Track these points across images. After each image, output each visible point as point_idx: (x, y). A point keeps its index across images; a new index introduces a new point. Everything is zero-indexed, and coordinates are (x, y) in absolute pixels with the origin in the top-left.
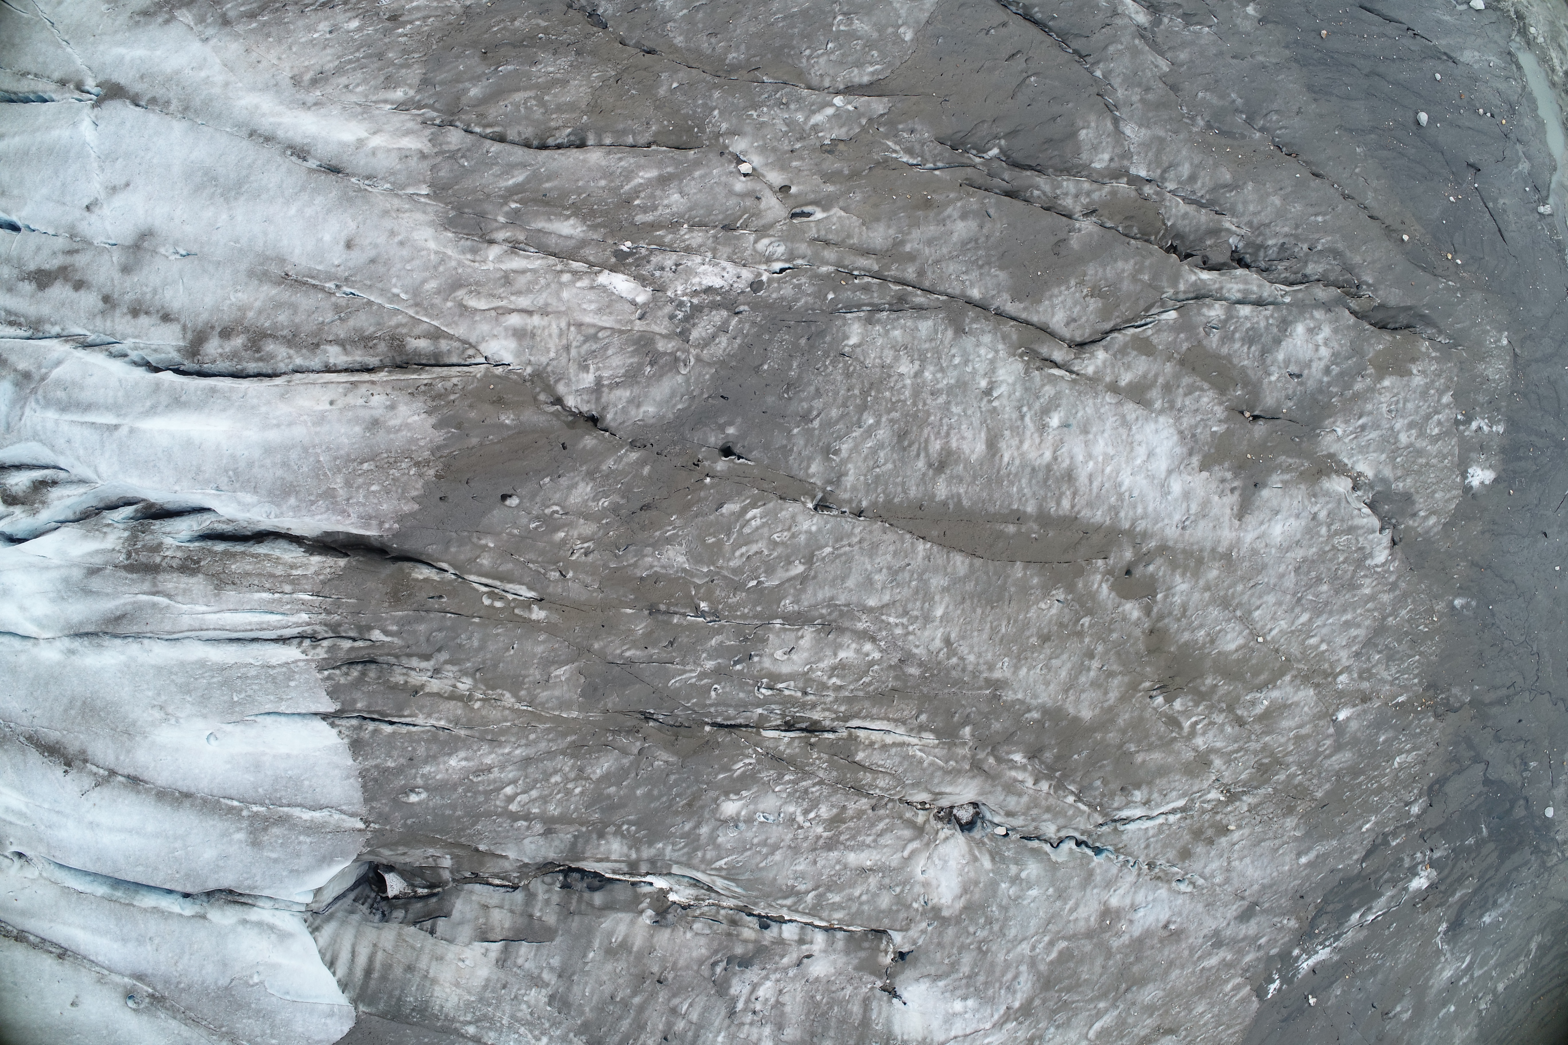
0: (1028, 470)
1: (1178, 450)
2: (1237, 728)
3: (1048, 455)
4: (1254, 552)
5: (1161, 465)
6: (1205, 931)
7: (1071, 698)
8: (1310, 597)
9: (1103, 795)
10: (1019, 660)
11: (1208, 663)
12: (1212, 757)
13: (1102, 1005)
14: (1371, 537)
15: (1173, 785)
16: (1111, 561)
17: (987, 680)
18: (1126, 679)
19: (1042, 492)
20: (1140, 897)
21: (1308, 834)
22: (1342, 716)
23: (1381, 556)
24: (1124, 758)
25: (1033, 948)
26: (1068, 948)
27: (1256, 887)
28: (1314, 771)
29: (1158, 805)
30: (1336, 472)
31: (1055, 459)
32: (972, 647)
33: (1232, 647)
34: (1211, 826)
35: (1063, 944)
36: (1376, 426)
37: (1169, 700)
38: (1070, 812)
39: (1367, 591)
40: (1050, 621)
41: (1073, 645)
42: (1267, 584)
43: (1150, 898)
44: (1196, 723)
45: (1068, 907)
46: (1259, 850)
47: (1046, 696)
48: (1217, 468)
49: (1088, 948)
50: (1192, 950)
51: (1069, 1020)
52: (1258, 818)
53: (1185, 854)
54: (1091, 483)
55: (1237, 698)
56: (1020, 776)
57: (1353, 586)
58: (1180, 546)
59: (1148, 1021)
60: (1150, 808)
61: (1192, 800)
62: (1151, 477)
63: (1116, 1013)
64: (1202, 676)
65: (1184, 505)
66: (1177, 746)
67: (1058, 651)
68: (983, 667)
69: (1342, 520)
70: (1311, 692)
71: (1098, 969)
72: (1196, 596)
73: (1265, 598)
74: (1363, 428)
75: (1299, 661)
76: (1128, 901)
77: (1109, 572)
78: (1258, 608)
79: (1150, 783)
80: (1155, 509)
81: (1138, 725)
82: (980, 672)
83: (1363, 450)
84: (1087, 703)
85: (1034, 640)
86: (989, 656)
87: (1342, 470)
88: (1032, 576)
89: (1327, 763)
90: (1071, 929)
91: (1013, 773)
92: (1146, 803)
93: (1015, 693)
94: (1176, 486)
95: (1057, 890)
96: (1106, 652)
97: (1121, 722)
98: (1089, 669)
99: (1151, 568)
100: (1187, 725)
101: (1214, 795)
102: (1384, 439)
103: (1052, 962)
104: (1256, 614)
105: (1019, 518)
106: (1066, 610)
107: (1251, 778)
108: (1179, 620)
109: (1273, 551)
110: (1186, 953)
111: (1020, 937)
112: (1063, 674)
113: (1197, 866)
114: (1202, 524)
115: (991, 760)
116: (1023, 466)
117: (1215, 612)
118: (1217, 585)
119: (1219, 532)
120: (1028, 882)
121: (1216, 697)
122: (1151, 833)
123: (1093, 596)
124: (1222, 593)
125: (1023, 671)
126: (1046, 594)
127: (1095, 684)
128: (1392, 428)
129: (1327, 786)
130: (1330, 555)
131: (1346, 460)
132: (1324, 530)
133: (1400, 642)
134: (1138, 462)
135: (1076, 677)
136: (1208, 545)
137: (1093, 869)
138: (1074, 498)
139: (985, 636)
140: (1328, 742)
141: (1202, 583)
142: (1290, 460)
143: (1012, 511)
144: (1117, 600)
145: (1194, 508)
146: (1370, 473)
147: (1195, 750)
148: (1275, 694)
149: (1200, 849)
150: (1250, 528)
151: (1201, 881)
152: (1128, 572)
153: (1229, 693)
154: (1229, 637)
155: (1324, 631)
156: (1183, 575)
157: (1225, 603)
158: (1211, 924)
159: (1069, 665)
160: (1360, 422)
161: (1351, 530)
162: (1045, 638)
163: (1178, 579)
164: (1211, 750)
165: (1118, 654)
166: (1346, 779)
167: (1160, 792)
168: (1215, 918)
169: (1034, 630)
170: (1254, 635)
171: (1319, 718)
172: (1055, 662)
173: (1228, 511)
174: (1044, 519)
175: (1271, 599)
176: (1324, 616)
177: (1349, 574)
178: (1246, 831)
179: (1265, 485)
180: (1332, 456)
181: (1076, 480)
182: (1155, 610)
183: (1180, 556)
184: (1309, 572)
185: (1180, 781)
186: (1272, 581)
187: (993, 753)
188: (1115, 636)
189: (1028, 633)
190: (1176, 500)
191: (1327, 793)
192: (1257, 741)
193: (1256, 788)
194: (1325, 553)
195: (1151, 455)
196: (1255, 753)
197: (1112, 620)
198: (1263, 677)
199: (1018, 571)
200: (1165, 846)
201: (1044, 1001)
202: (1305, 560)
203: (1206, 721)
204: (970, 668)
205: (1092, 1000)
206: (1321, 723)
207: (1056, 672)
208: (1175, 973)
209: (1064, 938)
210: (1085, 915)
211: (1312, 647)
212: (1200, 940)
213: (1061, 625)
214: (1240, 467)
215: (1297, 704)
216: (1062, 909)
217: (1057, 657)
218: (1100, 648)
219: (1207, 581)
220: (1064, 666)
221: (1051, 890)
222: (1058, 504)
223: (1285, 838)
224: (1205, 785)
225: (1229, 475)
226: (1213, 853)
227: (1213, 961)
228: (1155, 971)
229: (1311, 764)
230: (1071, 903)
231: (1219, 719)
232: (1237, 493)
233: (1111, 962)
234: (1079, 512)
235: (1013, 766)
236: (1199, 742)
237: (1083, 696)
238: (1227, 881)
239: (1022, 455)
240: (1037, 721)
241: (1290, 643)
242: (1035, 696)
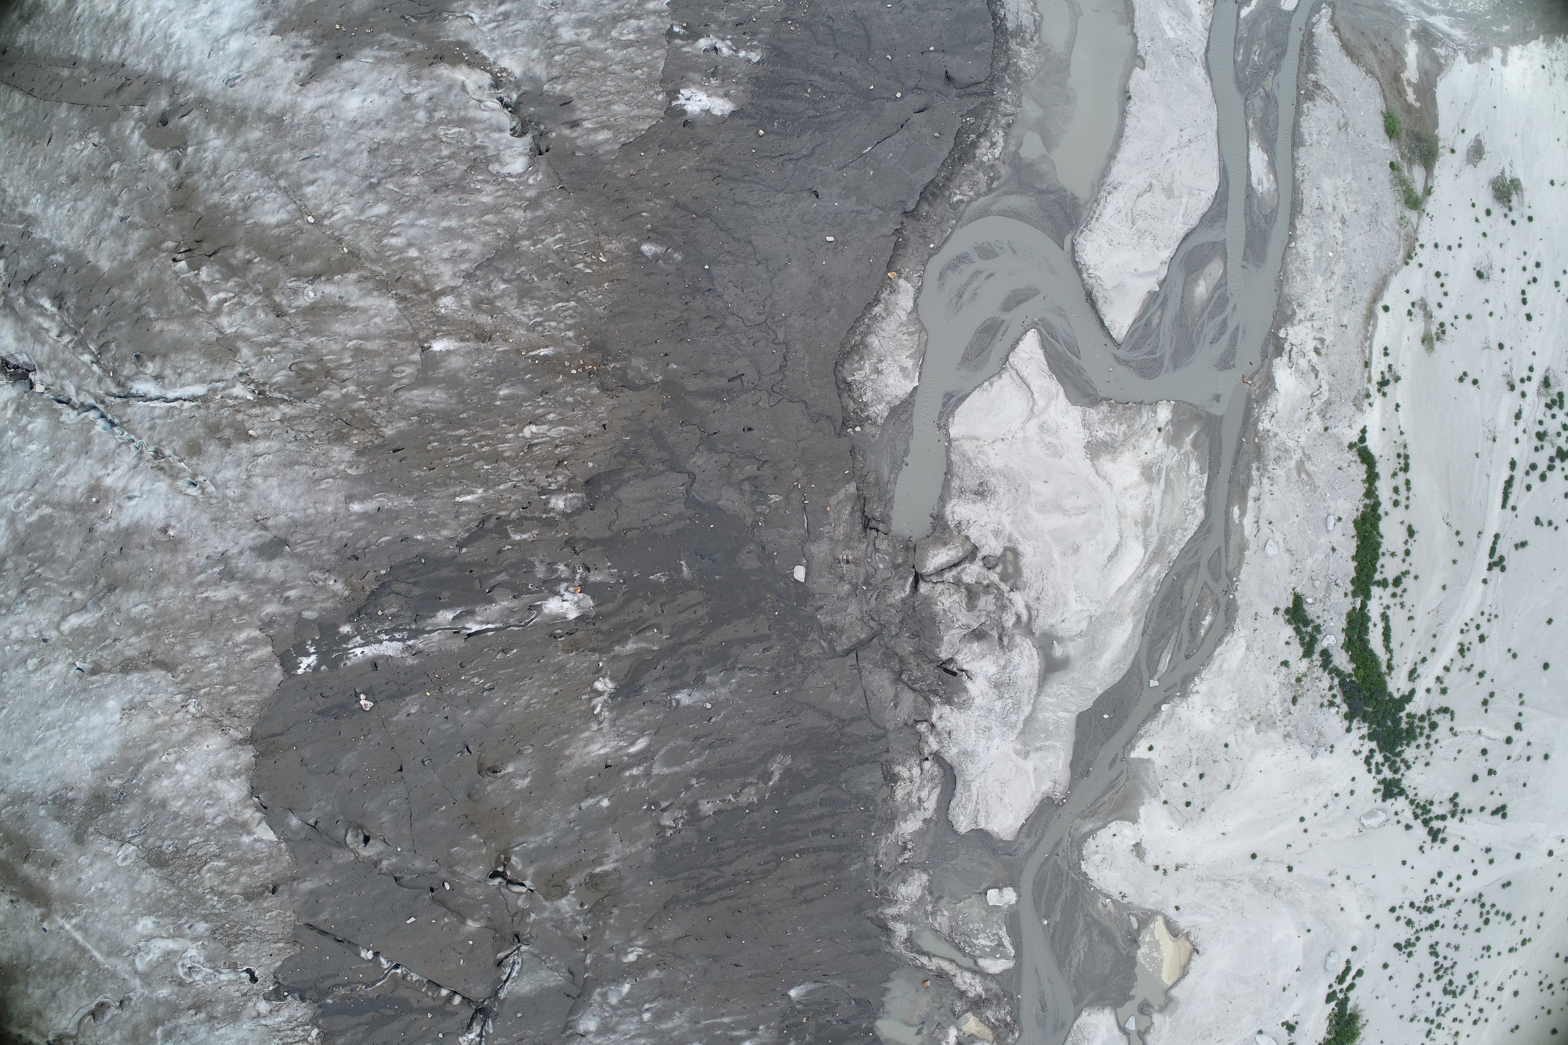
0: (94, 20)
1: (251, 12)
2: (272, 316)
3: (113, 7)
4: (314, 121)
5: (224, 24)
6: (209, 551)
7: (93, 245)
8: (391, 186)
9: (115, 359)
10: (49, 196)
11: (240, 233)
12: (240, 344)
13: (77, 595)
14: (496, 135)
15: (189, 364)
16: (146, 109)
17: (21, 215)
18: (148, 234)
19: (99, 41)
20: (135, 483)
21: (366, 478)
22: (439, 346)
23: (517, 164)
24: (140, 321)
25: (18, 504)
26: (51, 516)
27: (282, 519)
28: (383, 400)
29: (173, 385)
30: (469, 64)
31: (119, 11)
32: (12, 180)
33: (272, 220)
34: (230, 425)
35: (46, 510)
36: (524, 15)
37: (195, 266)
38: (83, 371)
39: (485, 199)
40: (81, 161)
41: (100, 188)
42: (326, 158)
43: (146, 488)
44: (225, 300)
45: (58, 470)
46: (290, 474)
47: (69, 239)
48: (293, 34)
49: (69, 522)
50: (191, 568)
51: (41, 599)
52: (292, 433)
53: (194, 449)
54: (143, 32)
55: (275, 282)
56: (46, 324)
57: (461, 187)
58: (221, 100)
59: (134, 640)
60: (163, 387)
61: (215, 391)
62: (205, 32)
63: (99, 615)
64: (233, 246)
65: (237, 62)
66: (199, 320)
67: (83, 193)
68: (19, 201)
69: (451, 108)
70: (392, 304)
71: (75, 550)
72: (230, 155)
73: (321, 173)
74: (506, 16)
75: (373, 261)
76: (121, 484)
77: (143, 119)
78: (312, 183)
79: (165, 356)
80: (200, 62)
81: (156, 286)
82: (16, 206)
83: (509, 42)
84: (105, 253)
85: (63, 179)
86: (25, 190)
87: (477, 62)
88: (73, 117)
89: (404, 396)
90: (56, 496)
91: (40, 320)
92: (158, 377)
93: (43, 231)
94: (235, 44)
95: (53, 449)
96: (130, 202)
97: (139, 280)
98: (111, 216)
99: (185, 119)
100: (213, 299)
101: (239, 390)
102: (536, 32)
103: (30, 525)
104: (309, 190)
105: (75, 63)
106: (97, 153)
107: (288, 383)
108: (208, 178)
109: (341, 124)
110: (183, 570)
111: (7, 488)
112: (87, 217)
113: (208, 467)
114: (252, 82)
115: (22, 301)
116: (90, 18)
117: (251, 176)
118: (258, 148)
119: (270, 93)
120: (31, 435)
121: (250, 276)
122: (157, 413)
123: (124, 142)
124: (263, 157)
125: (52, 209)
126: (83, 136)
127: (115, 233)
128: (548, 20)
129: (402, 424)
130: (426, 145)
131: (485, 53)
132: (421, 115)
133: (543, 277)
134: (198, 16)
135: (98, 224)
136: (255, 104)
137: (92, 437)
138: (124, 46)
139: (23, 170)
140: (408, 370)
141: (239, 142)
142: (396, 39)
143: (71, 56)
144: (146, 148)
145: (247, 66)
146: (517, 71)
147: (219, 330)
148: (330, 289)
149: (213, 448)
150: (311, 94)
151: (211, 489)
152: (165, 123)
153: (267, 273)
154: (267, 207)
155: (412, 232)
156: (219, 130)
157: (266, 169)
158: (216, 545)
159: (92, 209)
160: (502, 8)
161: (462, 122)
162: (74, 179)
163: (212, 133)
164: (238, 336)
165: (142, 205)
166: (436, 425)
167: (174, 368)
168: (225, 539)
169: (64, 169)
170: (302, 211)
171: (399, 337)
172: (81, 205)
173: (291, 75)
174: (96, 65)
175: (330, 176)
176: (412, 215)
177: (457, 173)
178: (275, 445)
179: (350, 57)
180: (463, 45)
181: (130, 29)
182: (184, 163)
183: (219, 112)
184: (391, 157)
185: (196, 362)
186: (332, 156)
187: (24, 294)
188: (140, 185)
189: (59, 171)
190: (228, 56)
191: (401, 433)
192: (299, 339)
193: (300, 399)
194: (421, 140)
195: (213, 12)
196: (296, 353)
197: (141, 170)
198: (313, 265)
199: (63, 111)
200: (171, 432)
201: (16, 567)
202: (388, 142)
203: (235, 300)
204: (9, 200)
205: (66, 584)
206: (402, 345)
207: (80, 215)
208: (167, 591)
209: (47, 503)
210: (74, 484)
211: (392, 247)
212: (203, 560)
213: (90, 167)
214: (323, 36)
215: (364, 310)
216: (52, 471)
217: (82, 199)
218: (125, 196)
219: (246, 142)
220: (88, 208)
221: (48, 448)
222: (110, 51)
223: (330, 470)
224: (229, 375)
225: (306, 42)
226: (228, 458)
227: (221, 594)
228: (143, 577)
229: (380, 389)
230: (62, 467)
231: (250, 300)
232: (309, 61)
233: (92, 548)
234: (125, 60)
235: (42, 312)
236: (224, 321)
237: (104, 244)
238: (243, 498)
239: (92, 8)
240: (58, 264)
241: (357, 234)
242: (60, 238)
